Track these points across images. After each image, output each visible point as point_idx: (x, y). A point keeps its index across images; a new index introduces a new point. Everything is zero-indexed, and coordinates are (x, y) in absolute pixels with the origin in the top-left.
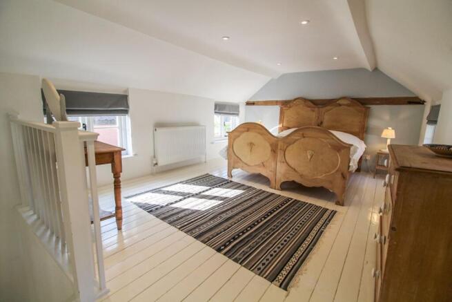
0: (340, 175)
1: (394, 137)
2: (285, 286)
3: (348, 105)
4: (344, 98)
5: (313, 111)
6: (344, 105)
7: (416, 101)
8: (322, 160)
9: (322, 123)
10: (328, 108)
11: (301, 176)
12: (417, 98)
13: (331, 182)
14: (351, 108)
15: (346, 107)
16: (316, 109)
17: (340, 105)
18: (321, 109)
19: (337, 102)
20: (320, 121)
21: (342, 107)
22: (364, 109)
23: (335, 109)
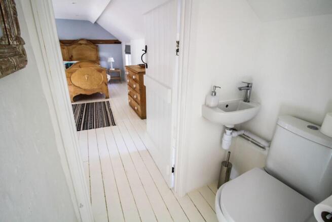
0: (104, 84)
1: (113, 61)
2: (114, 124)
3: (86, 44)
4: (82, 39)
5: (63, 48)
7: (117, 42)
8: (94, 78)
9: (72, 56)
10: (74, 46)
11: (85, 90)
12: (117, 40)
13: (101, 89)
14: (88, 46)
15: (85, 46)
16: (65, 47)
17: (81, 44)
18: (69, 47)
19: (79, 42)
20: (70, 56)
21: (82, 45)
22: (95, 47)
23: (78, 47)
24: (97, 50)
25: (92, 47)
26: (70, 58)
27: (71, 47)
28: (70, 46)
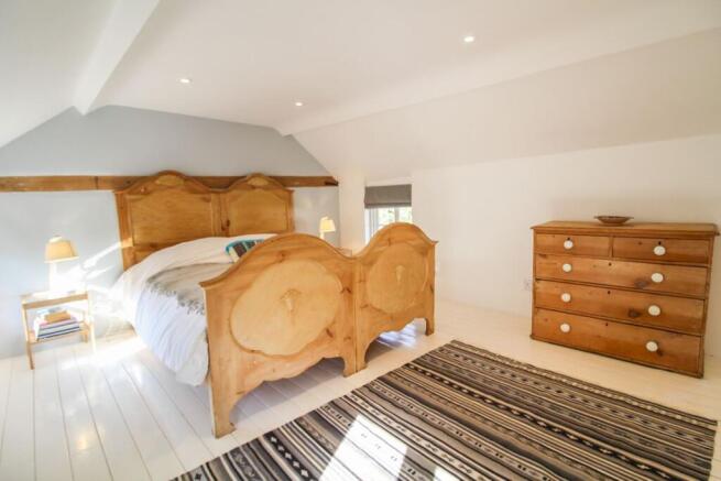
3: (265, 188)
5: (208, 201)
6: (260, 187)
9: (228, 223)
10: (235, 192)
12: (331, 178)
14: (269, 193)
15: (263, 192)
16: (213, 196)
17: (254, 187)
18: (222, 196)
19: (249, 183)
20: (224, 221)
21: (257, 191)
22: (286, 193)
23: (246, 195)
24: (289, 203)
25: (278, 196)
26: (223, 229)
27: (227, 197)
28: (224, 192)
